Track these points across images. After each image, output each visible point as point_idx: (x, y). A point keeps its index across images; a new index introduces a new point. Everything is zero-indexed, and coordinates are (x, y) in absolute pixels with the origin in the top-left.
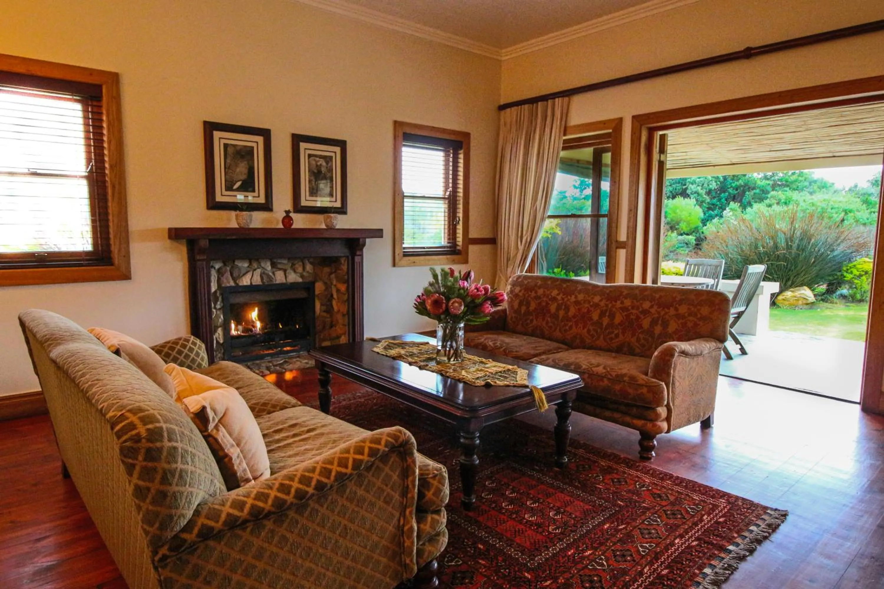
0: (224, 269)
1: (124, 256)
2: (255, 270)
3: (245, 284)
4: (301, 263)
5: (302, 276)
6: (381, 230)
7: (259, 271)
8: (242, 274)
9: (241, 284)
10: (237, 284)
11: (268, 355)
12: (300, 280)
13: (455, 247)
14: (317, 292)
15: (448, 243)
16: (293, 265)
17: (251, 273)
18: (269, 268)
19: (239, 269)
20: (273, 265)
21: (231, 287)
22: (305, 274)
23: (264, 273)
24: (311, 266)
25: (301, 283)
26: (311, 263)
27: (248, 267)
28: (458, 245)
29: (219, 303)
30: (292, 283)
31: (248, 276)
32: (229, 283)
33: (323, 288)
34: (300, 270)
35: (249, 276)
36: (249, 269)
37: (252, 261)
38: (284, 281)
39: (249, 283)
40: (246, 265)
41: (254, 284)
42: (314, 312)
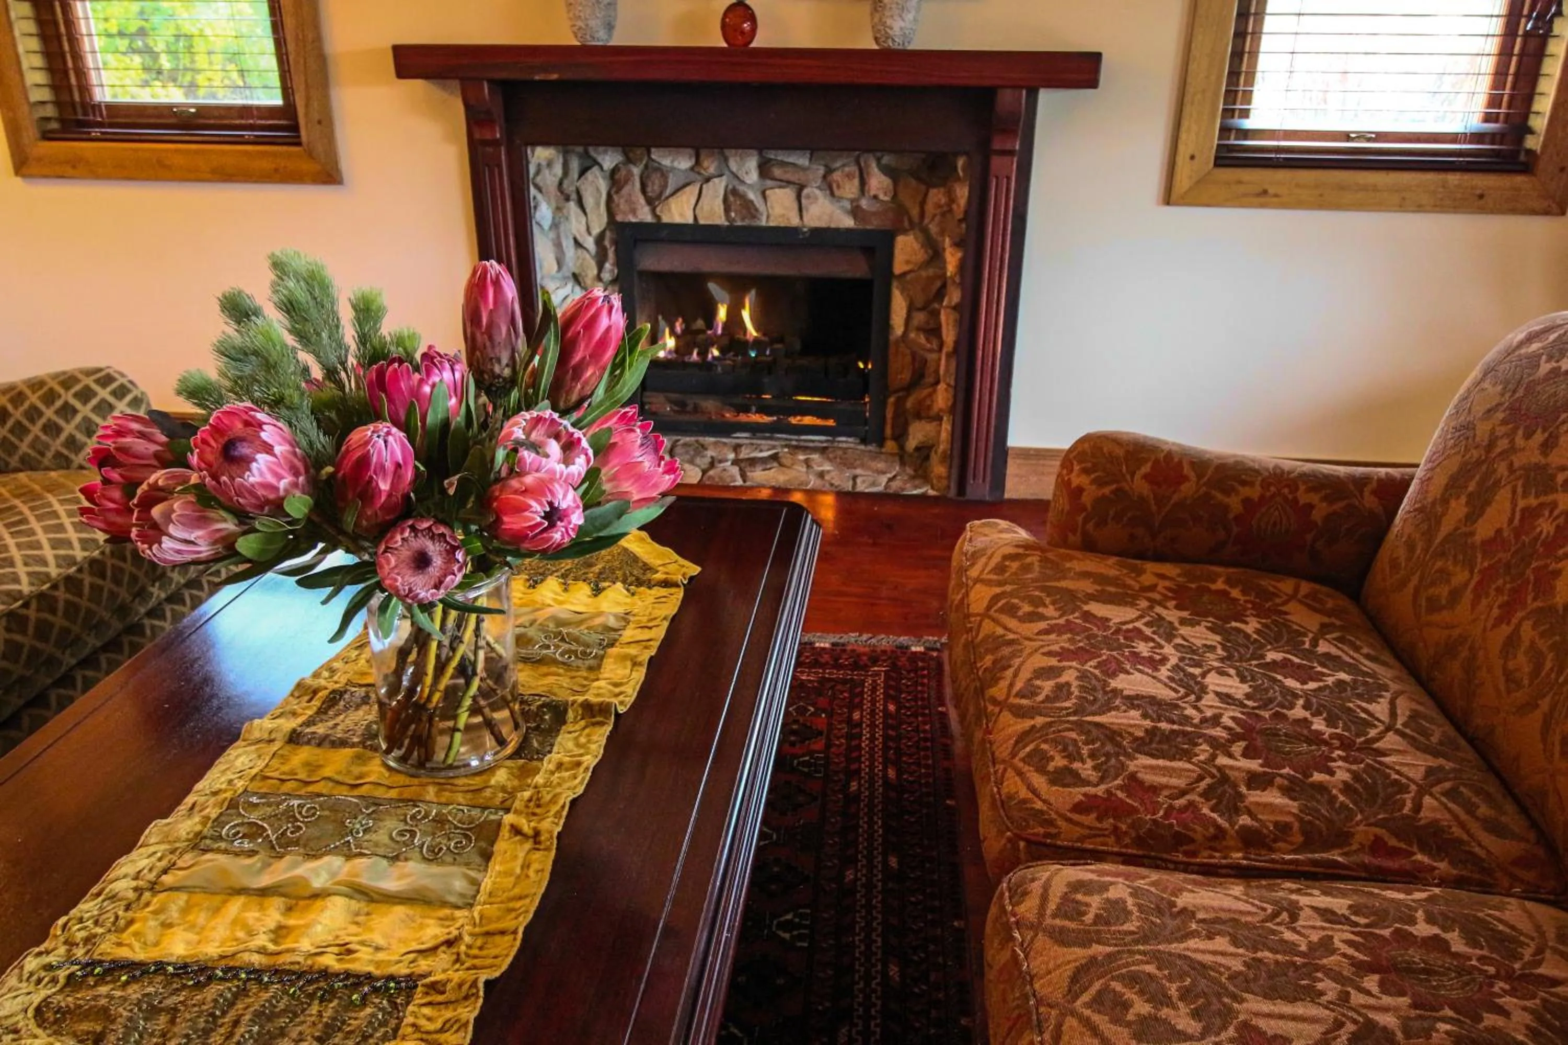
0: (623, 172)
1: (319, 122)
2: (708, 180)
3: (678, 220)
4: (853, 169)
5: (855, 212)
6: (1095, 59)
7: (718, 187)
8: (668, 191)
9: (666, 219)
10: (658, 217)
11: (744, 427)
12: (848, 222)
13: (1520, 140)
14: (899, 267)
15: (1488, 118)
16: (829, 171)
17: (695, 189)
18: (752, 176)
19: (663, 173)
20: (764, 170)
21: (641, 225)
22: (864, 203)
23: (734, 192)
24: (886, 181)
25: (848, 231)
26: (887, 170)
27: (692, 169)
28: (1531, 131)
29: (608, 266)
30: (816, 231)
31: (687, 198)
32: (634, 212)
33: (921, 256)
34: (850, 189)
35: (689, 195)
36: (693, 176)
37: (703, 153)
38: (795, 221)
39: (690, 221)
40: (684, 163)
41: (702, 222)
42: (886, 326)
